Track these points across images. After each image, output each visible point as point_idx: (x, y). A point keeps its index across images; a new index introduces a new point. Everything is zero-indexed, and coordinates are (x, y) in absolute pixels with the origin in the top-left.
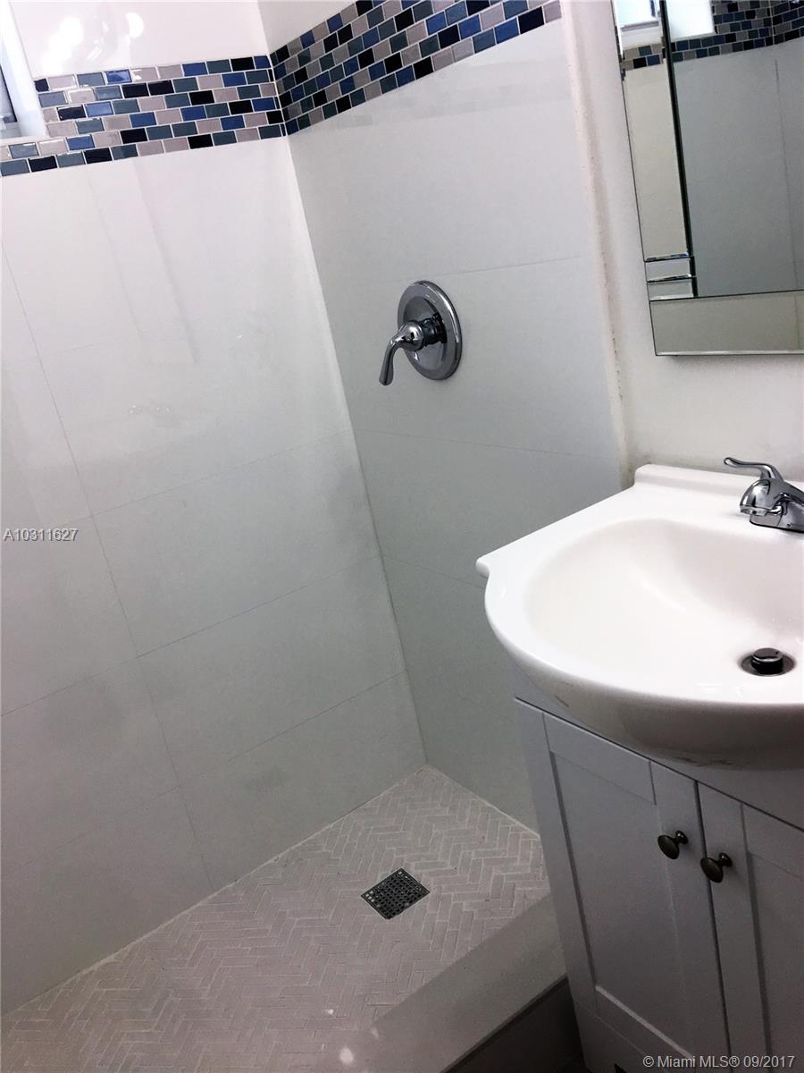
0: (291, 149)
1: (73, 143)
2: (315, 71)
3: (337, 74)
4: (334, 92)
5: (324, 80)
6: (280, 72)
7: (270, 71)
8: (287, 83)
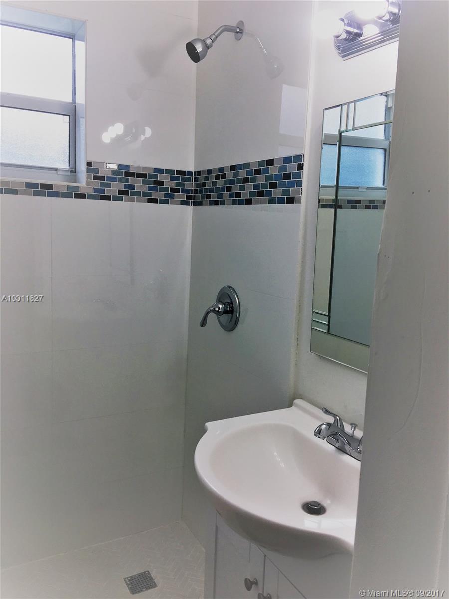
0: (193, 212)
1: (96, 190)
2: (209, 185)
3: (217, 190)
4: (214, 196)
5: (211, 190)
6: (196, 180)
7: (192, 178)
8: (198, 185)
